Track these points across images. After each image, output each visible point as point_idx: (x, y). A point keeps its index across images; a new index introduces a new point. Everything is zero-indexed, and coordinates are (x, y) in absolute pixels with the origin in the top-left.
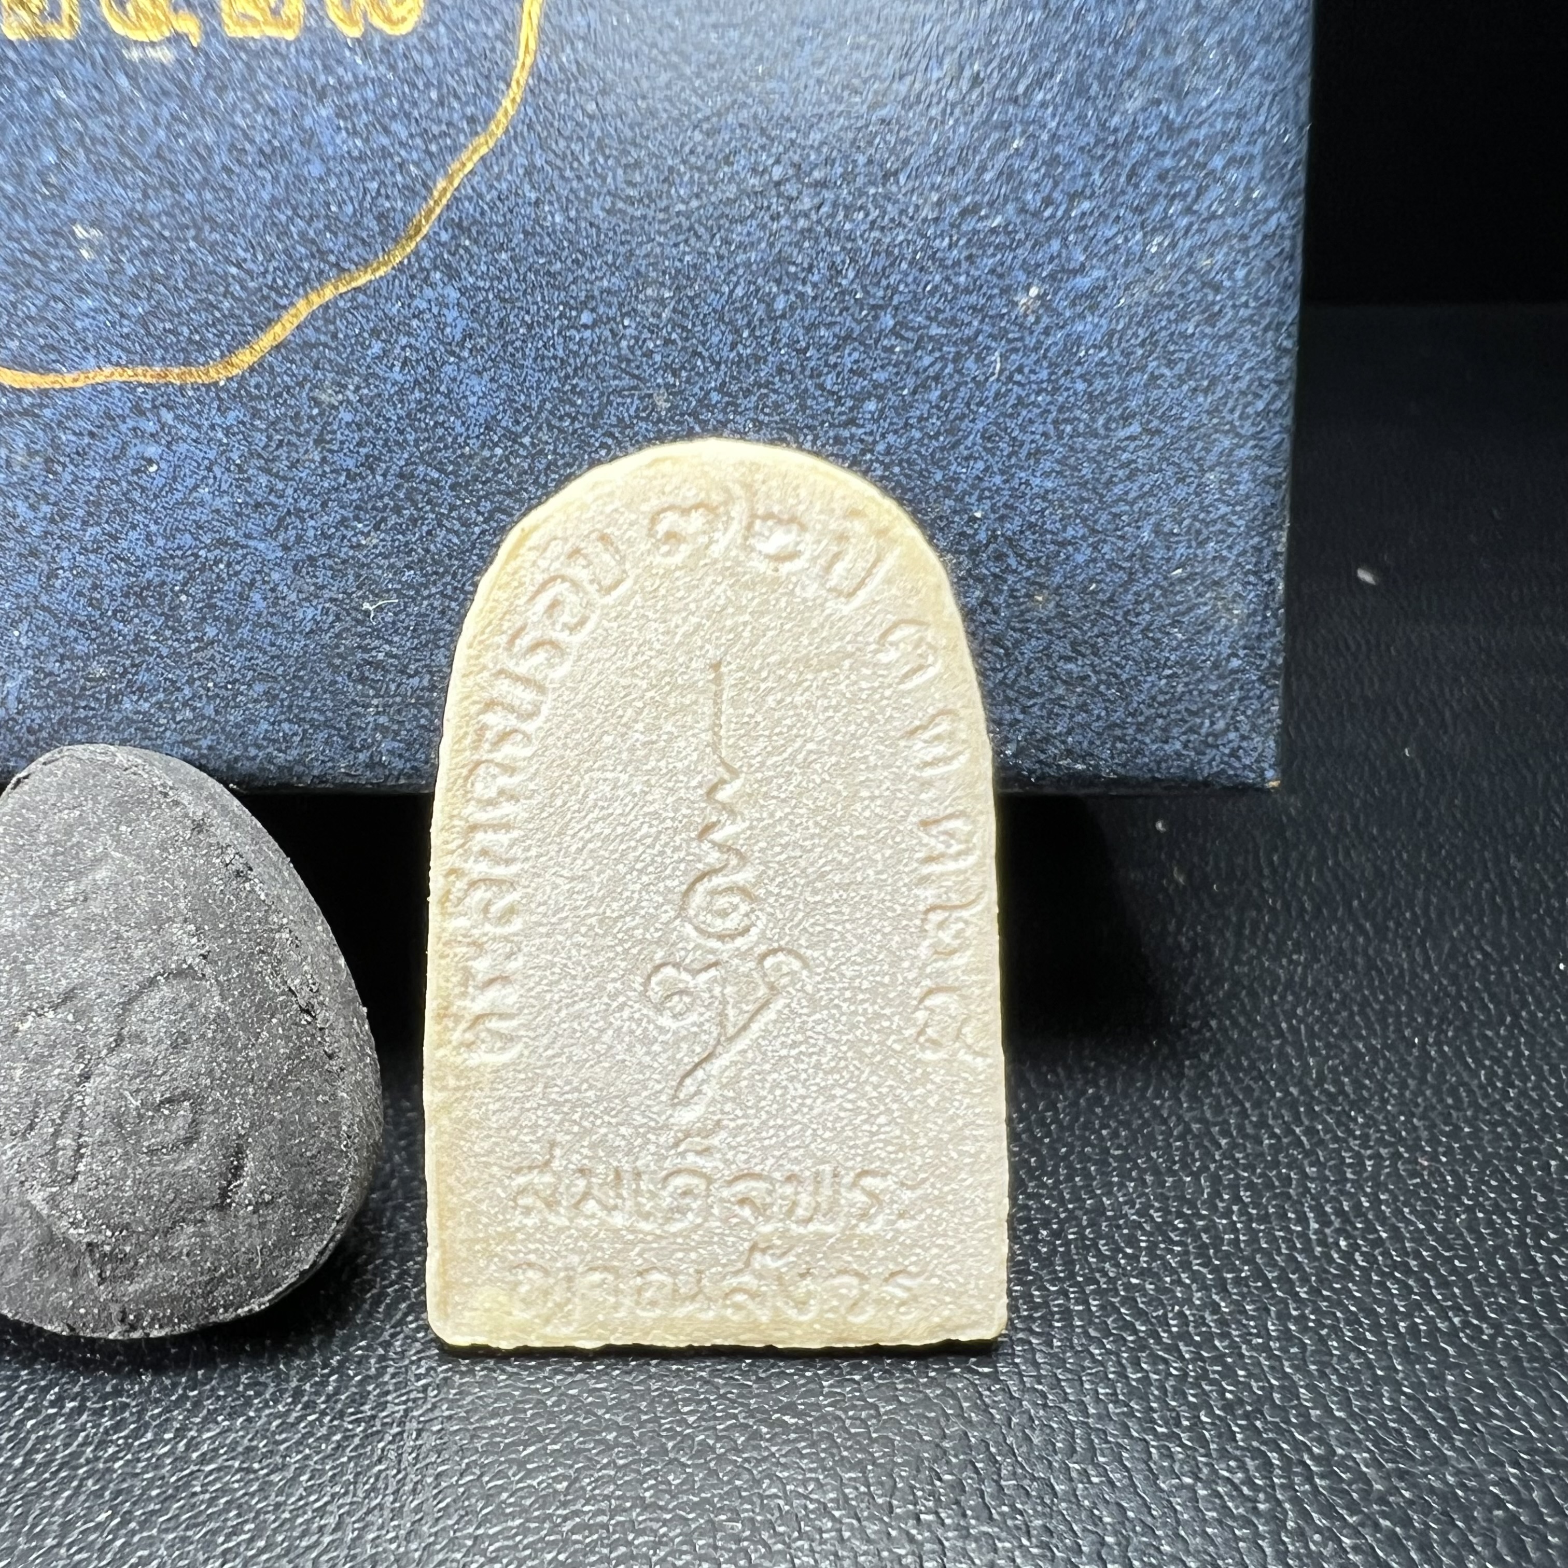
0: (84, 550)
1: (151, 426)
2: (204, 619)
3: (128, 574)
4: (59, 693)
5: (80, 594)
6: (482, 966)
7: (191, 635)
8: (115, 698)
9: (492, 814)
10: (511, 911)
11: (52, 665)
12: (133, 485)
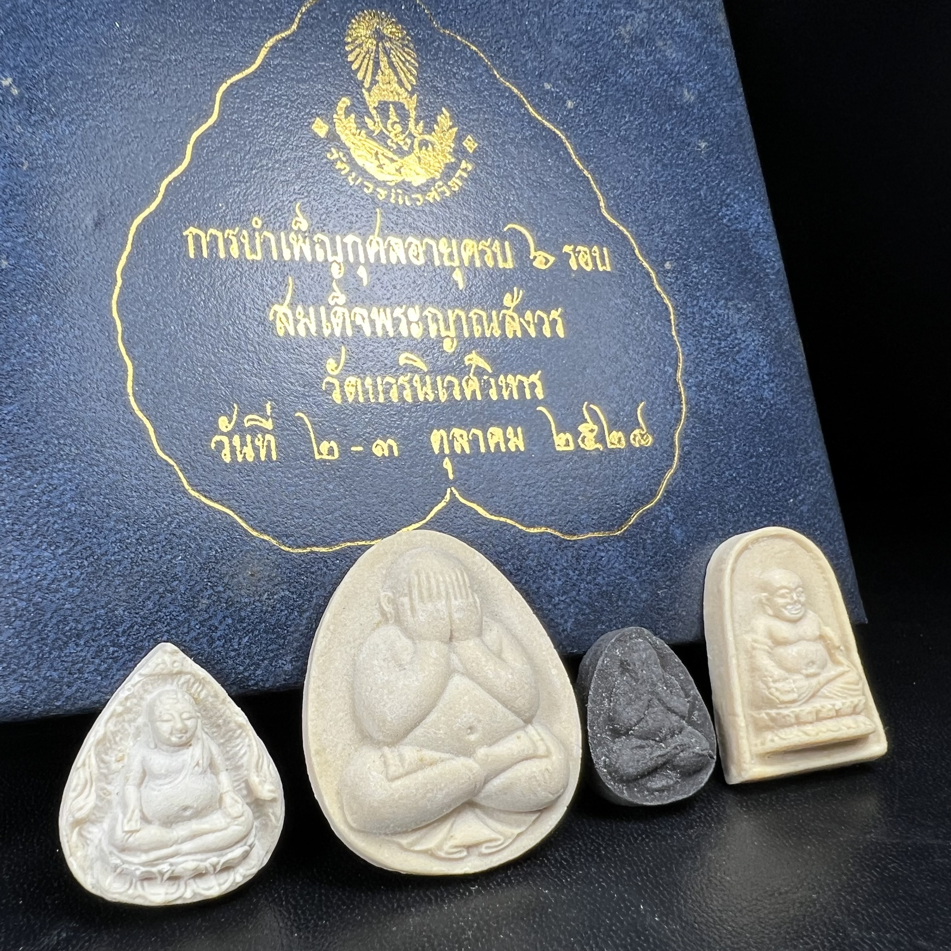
1: (602, 548)
2: (618, 600)
4: (581, 625)
7: (615, 605)
11: (579, 617)
12: (599, 564)
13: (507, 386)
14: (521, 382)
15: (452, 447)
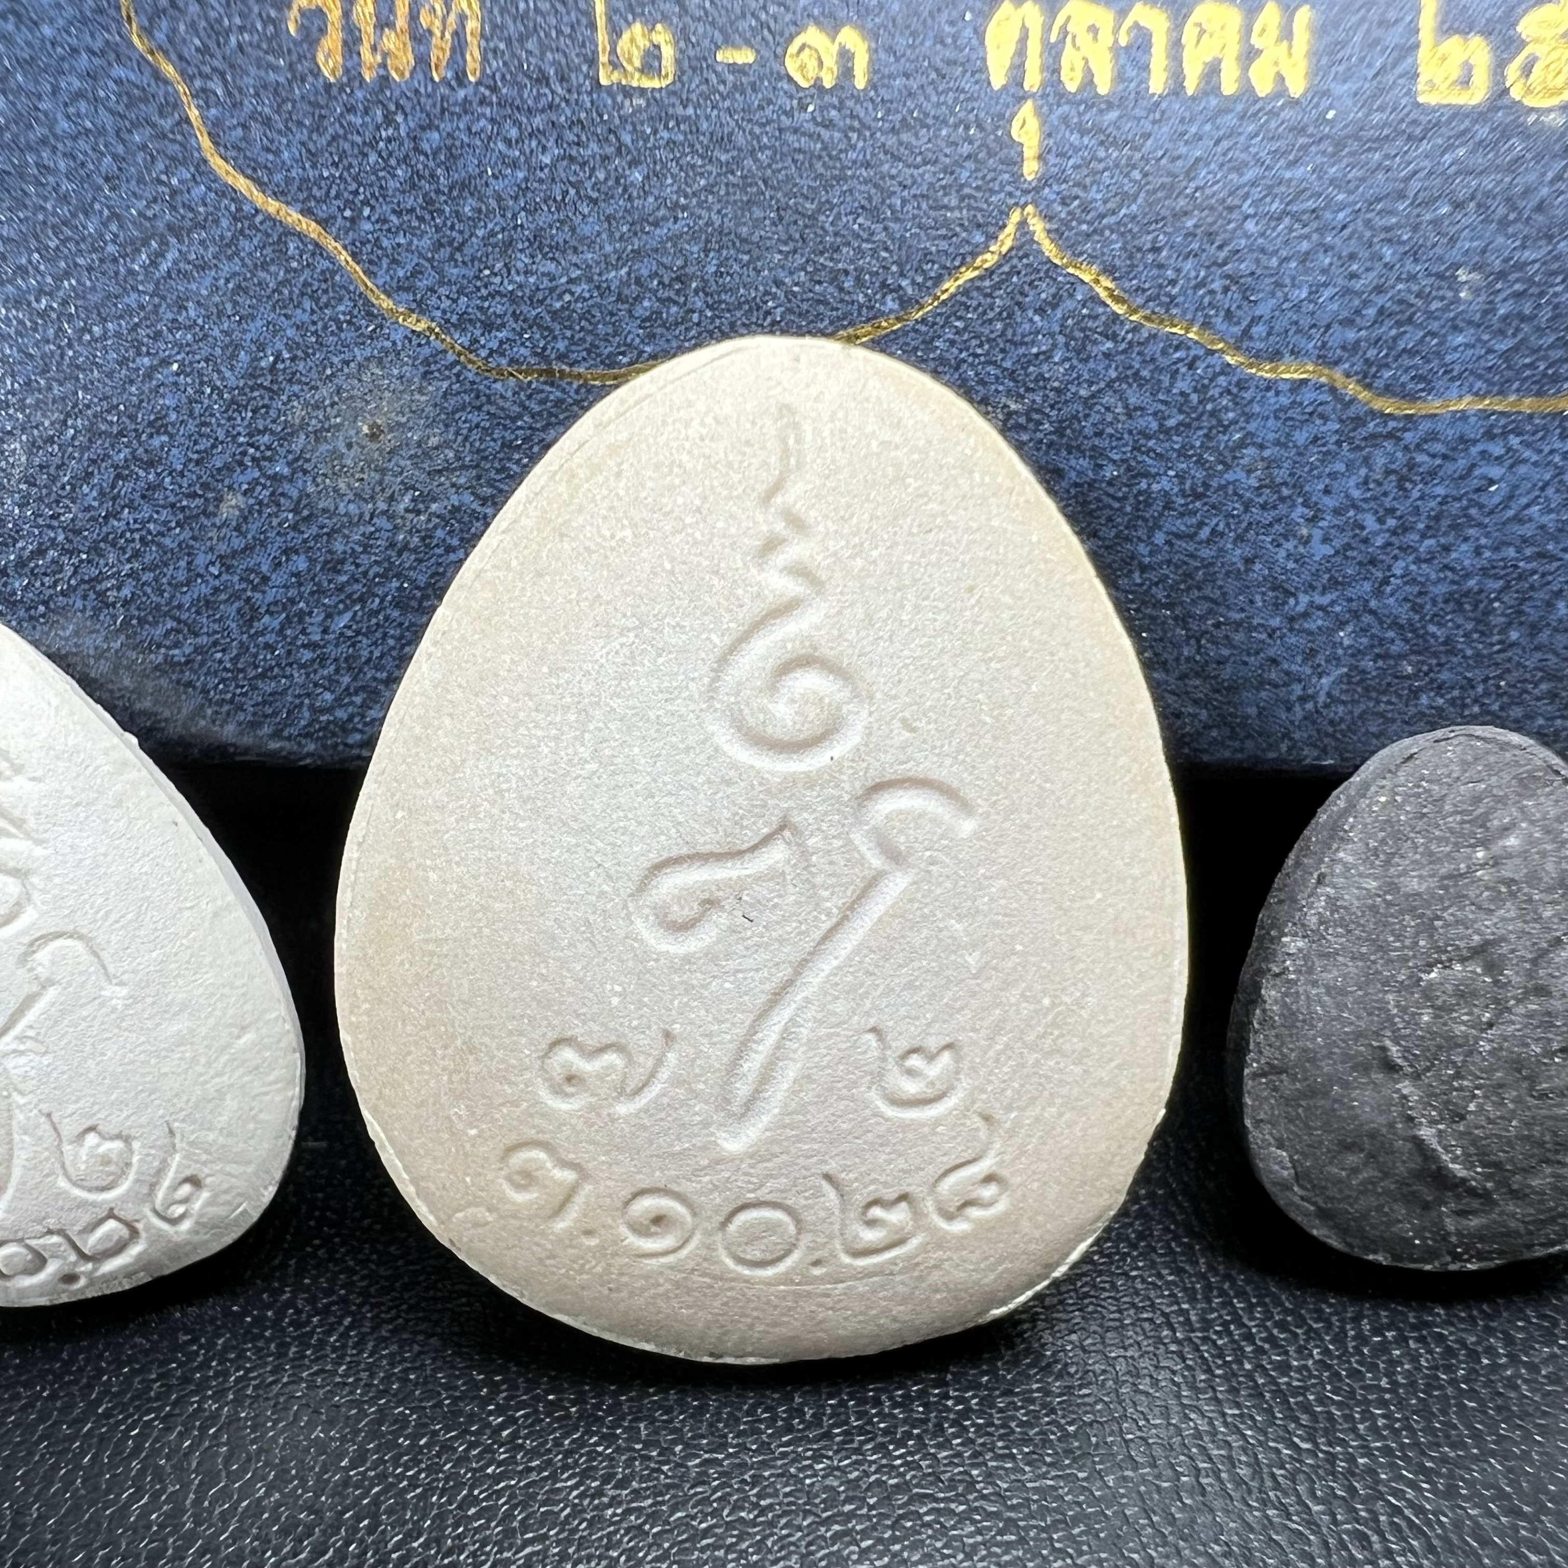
0: (1418, 561)
1: (1497, 449)
2: (1510, 624)
3: (1453, 582)
4: (1367, 689)
5: (1406, 600)
7: (1496, 638)
8: (1415, 693)
11: (1368, 664)
12: (1472, 503)
15: (1053, 69)
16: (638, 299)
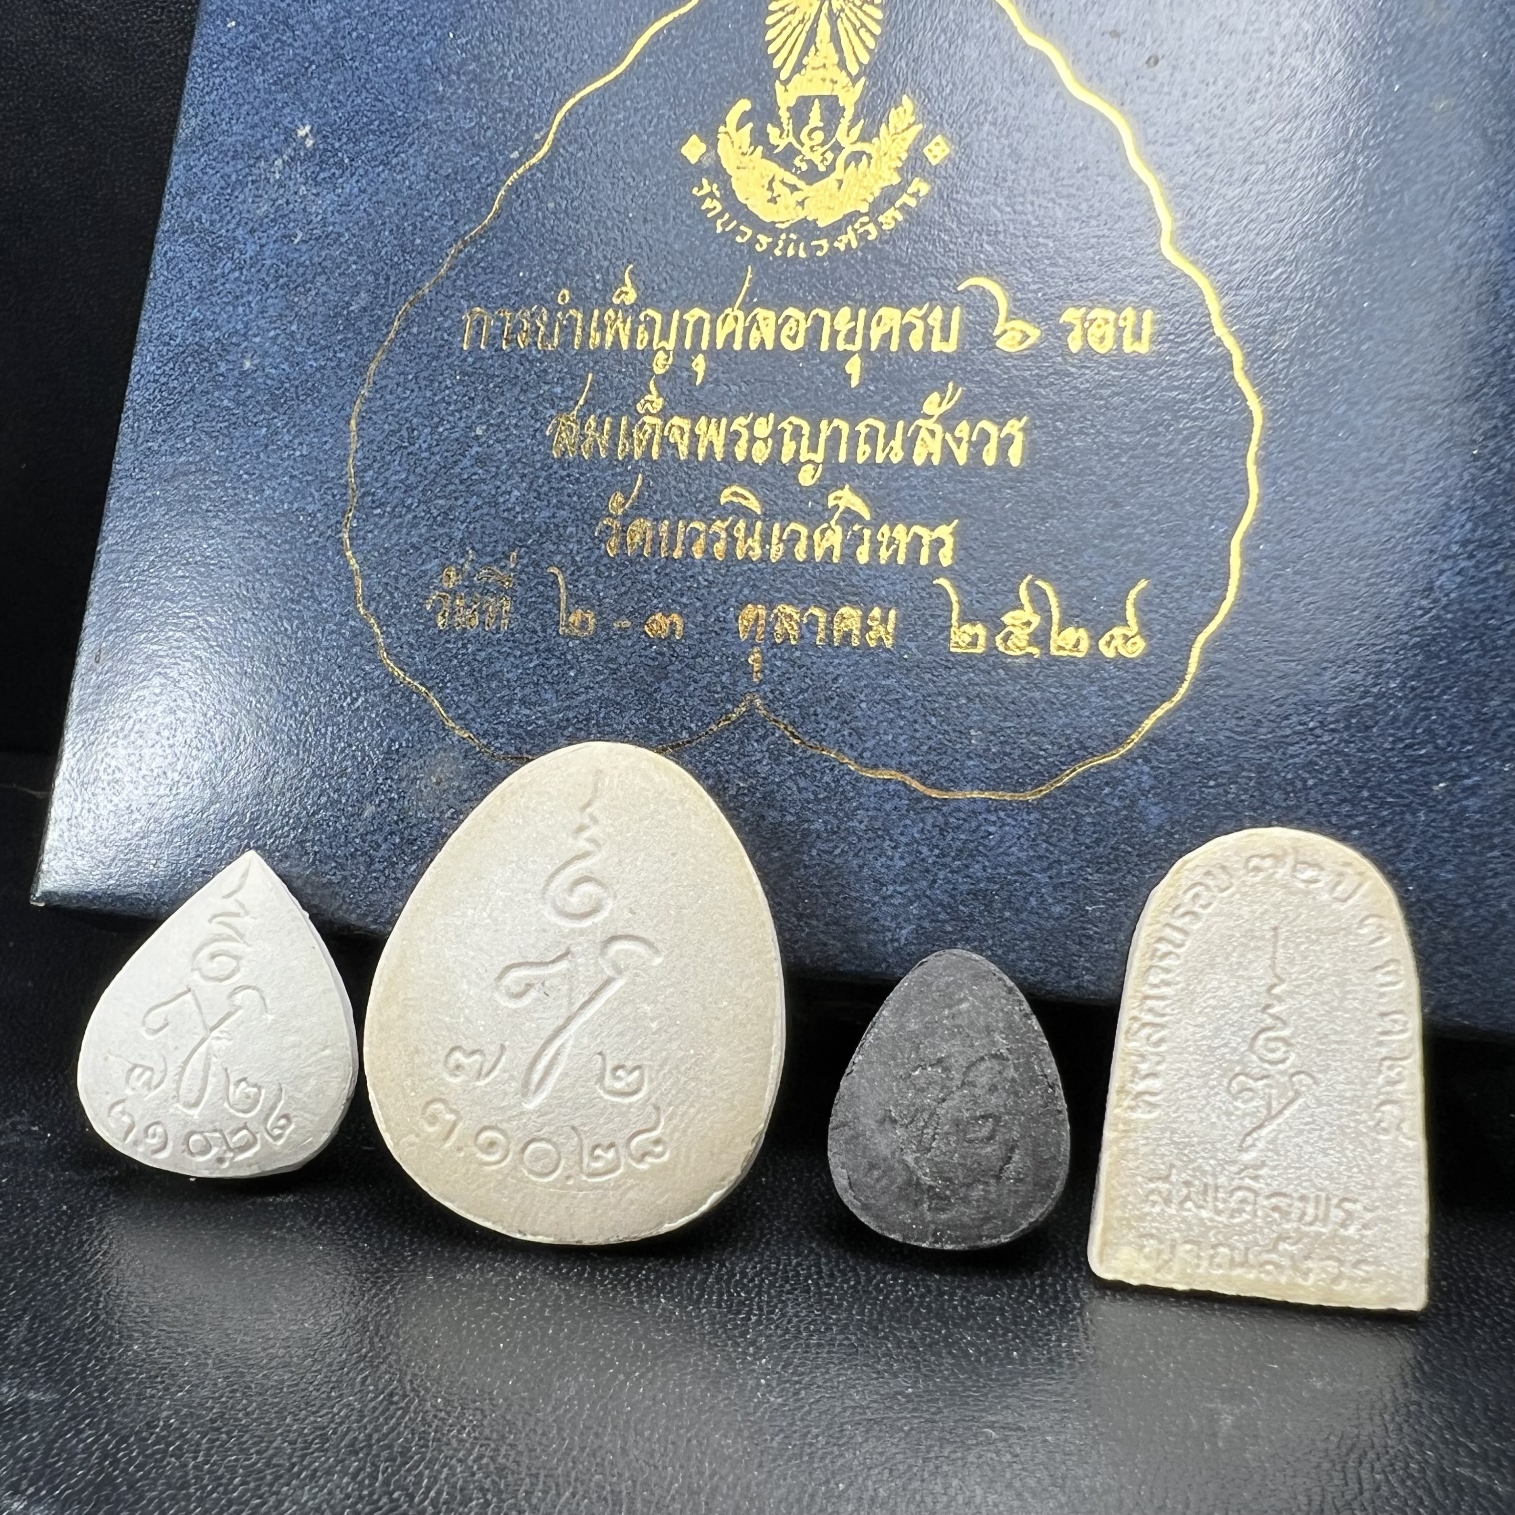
0: (951, 872)
1: (993, 818)
2: (1004, 908)
3: (972, 884)
6: (1144, 1067)
7: (997, 915)
9: (1155, 992)
10: (1162, 1040)
12: (980, 844)
13: (892, 541)
14: (918, 538)
16: (566, 728)
